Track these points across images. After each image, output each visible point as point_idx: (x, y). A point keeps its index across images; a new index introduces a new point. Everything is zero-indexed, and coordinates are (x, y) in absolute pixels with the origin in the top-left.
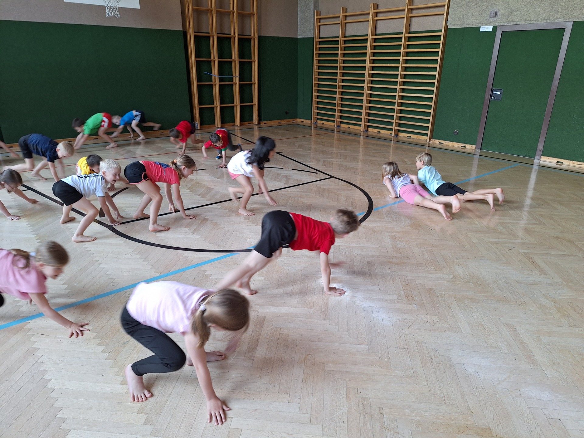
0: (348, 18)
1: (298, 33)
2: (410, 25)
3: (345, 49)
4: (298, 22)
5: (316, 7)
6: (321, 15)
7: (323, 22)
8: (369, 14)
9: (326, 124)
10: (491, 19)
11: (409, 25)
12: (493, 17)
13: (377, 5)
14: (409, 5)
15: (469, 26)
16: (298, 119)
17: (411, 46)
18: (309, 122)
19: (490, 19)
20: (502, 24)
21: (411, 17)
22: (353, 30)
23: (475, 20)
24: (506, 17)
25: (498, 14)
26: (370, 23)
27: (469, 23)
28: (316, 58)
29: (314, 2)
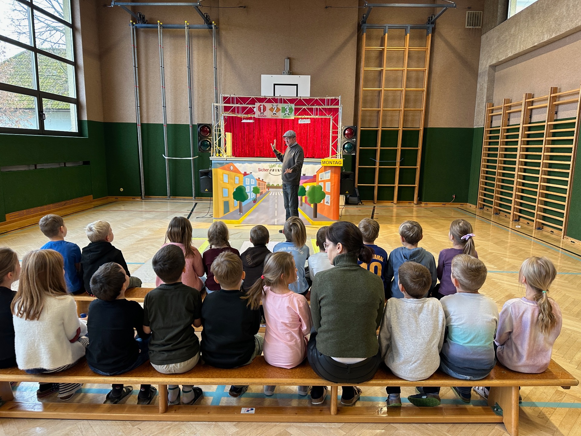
0: (512, 108)
1: (474, 124)
2: (555, 112)
3: (505, 137)
4: (475, 114)
5: (489, 100)
6: (494, 106)
7: (495, 113)
8: (522, 104)
9: (489, 211)
13: (532, 94)
14: (552, 93)
16: (468, 204)
21: (557, 105)
26: (522, 113)
28: (484, 146)
29: (487, 95)
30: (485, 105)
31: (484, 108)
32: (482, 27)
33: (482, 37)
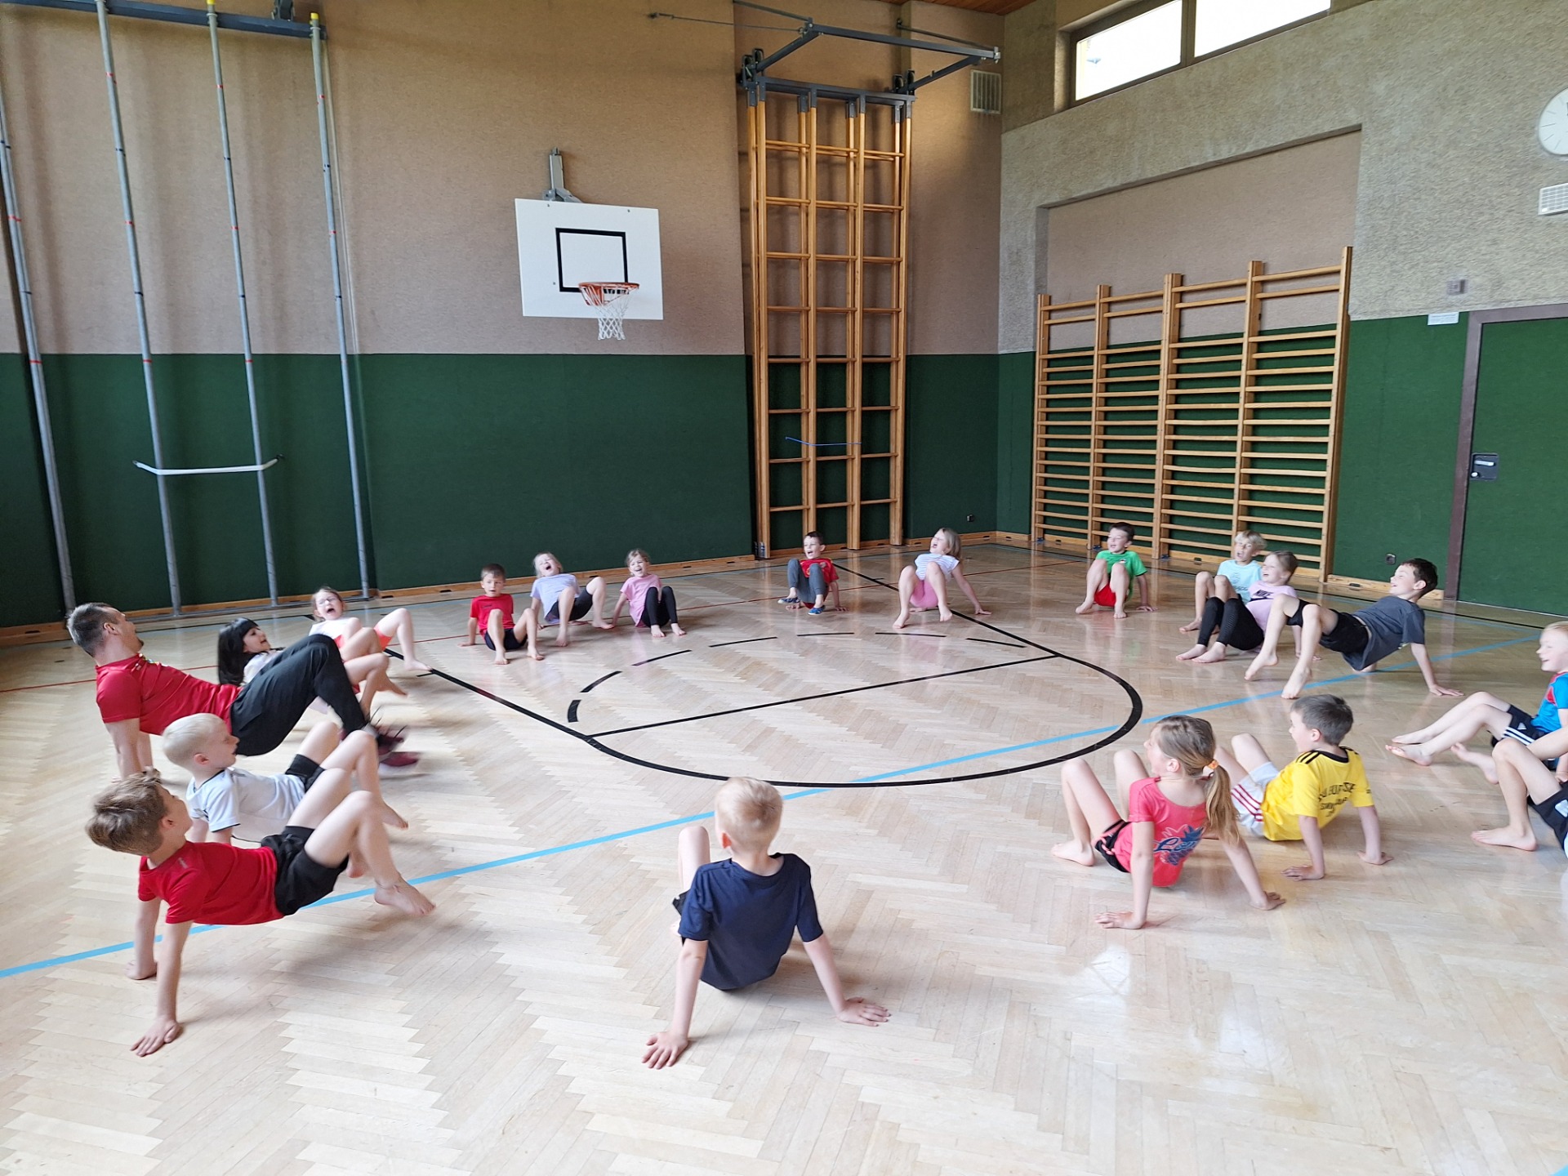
0: (1114, 307)
1: (999, 344)
2: (1260, 315)
3: (1108, 373)
4: (1000, 320)
5: (1040, 286)
6: (1053, 303)
7: (1056, 319)
8: (1161, 296)
9: (1065, 544)
10: (1453, 298)
11: (1258, 316)
12: (1457, 293)
13: (1182, 277)
14: (1256, 273)
15: (1401, 315)
16: (998, 532)
17: (1265, 363)
18: (1025, 537)
19: (1450, 297)
20: (1479, 308)
21: (1262, 299)
22: (1125, 333)
23: (1413, 300)
24: (1488, 291)
25: (1469, 285)
26: (1166, 317)
27: (1402, 306)
28: (1040, 396)
29: (1036, 276)
30: (1032, 300)
31: (1032, 307)
32: (1002, 112)
33: (1003, 137)
